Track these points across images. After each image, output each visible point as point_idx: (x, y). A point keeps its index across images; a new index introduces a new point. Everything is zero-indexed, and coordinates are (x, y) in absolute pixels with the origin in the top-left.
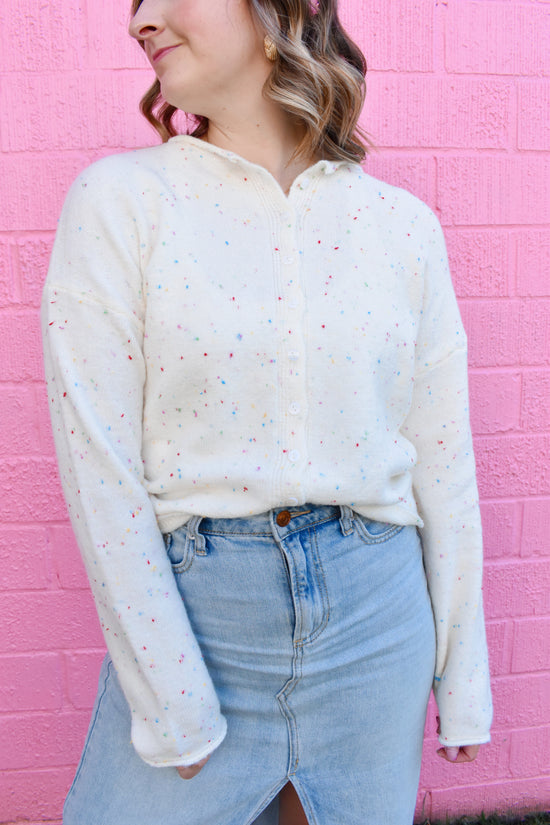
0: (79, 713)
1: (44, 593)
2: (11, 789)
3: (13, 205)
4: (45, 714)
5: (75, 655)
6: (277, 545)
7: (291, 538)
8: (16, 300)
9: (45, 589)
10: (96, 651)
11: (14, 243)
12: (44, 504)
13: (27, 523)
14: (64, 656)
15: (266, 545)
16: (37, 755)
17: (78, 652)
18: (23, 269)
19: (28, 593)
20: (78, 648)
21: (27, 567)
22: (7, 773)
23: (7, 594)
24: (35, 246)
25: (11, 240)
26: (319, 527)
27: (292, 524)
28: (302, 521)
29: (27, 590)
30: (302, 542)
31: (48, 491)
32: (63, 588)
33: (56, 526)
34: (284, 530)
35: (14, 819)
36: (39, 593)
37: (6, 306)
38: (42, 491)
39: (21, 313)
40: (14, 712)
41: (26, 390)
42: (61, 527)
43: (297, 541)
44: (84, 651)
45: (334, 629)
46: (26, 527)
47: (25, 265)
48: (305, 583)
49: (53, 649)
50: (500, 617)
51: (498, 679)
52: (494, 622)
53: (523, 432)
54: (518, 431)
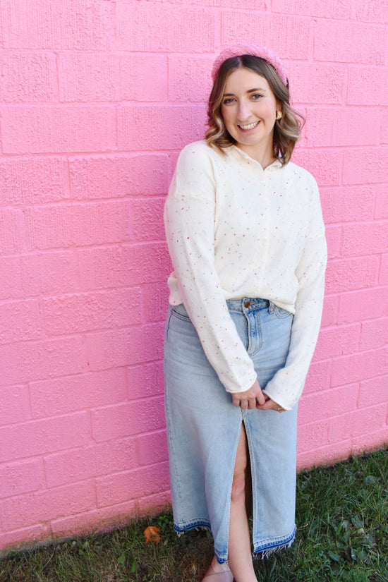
0: (98, 445)
1: (80, 375)
2: (54, 499)
3: (66, 137)
4: (77, 449)
5: (98, 410)
6: (244, 315)
7: (249, 313)
8: (67, 196)
9: (80, 373)
10: (111, 406)
11: (66, 160)
12: (82, 322)
13: (70, 334)
14: (91, 413)
15: (239, 314)
16: (72, 475)
17: (99, 408)
18: (72, 177)
19: (73, 376)
20: (100, 406)
21: (69, 361)
22: (51, 490)
23: (56, 379)
24: (80, 163)
25: (64, 158)
26: (261, 309)
27: (250, 307)
28: (254, 306)
29: (69, 375)
30: (254, 314)
31: (84, 313)
32: (91, 371)
33: (88, 334)
34: (247, 309)
35: (55, 517)
36: (77, 376)
37: (60, 200)
38: (80, 313)
39: (69, 205)
40: (59, 451)
41: (71, 252)
42: (91, 334)
43: (252, 314)
44: (103, 407)
45: (263, 352)
46: (70, 337)
47: (73, 174)
48: (254, 331)
49: (83, 409)
50: (326, 358)
51: (324, 391)
52: (324, 361)
53: (342, 258)
54: (340, 258)
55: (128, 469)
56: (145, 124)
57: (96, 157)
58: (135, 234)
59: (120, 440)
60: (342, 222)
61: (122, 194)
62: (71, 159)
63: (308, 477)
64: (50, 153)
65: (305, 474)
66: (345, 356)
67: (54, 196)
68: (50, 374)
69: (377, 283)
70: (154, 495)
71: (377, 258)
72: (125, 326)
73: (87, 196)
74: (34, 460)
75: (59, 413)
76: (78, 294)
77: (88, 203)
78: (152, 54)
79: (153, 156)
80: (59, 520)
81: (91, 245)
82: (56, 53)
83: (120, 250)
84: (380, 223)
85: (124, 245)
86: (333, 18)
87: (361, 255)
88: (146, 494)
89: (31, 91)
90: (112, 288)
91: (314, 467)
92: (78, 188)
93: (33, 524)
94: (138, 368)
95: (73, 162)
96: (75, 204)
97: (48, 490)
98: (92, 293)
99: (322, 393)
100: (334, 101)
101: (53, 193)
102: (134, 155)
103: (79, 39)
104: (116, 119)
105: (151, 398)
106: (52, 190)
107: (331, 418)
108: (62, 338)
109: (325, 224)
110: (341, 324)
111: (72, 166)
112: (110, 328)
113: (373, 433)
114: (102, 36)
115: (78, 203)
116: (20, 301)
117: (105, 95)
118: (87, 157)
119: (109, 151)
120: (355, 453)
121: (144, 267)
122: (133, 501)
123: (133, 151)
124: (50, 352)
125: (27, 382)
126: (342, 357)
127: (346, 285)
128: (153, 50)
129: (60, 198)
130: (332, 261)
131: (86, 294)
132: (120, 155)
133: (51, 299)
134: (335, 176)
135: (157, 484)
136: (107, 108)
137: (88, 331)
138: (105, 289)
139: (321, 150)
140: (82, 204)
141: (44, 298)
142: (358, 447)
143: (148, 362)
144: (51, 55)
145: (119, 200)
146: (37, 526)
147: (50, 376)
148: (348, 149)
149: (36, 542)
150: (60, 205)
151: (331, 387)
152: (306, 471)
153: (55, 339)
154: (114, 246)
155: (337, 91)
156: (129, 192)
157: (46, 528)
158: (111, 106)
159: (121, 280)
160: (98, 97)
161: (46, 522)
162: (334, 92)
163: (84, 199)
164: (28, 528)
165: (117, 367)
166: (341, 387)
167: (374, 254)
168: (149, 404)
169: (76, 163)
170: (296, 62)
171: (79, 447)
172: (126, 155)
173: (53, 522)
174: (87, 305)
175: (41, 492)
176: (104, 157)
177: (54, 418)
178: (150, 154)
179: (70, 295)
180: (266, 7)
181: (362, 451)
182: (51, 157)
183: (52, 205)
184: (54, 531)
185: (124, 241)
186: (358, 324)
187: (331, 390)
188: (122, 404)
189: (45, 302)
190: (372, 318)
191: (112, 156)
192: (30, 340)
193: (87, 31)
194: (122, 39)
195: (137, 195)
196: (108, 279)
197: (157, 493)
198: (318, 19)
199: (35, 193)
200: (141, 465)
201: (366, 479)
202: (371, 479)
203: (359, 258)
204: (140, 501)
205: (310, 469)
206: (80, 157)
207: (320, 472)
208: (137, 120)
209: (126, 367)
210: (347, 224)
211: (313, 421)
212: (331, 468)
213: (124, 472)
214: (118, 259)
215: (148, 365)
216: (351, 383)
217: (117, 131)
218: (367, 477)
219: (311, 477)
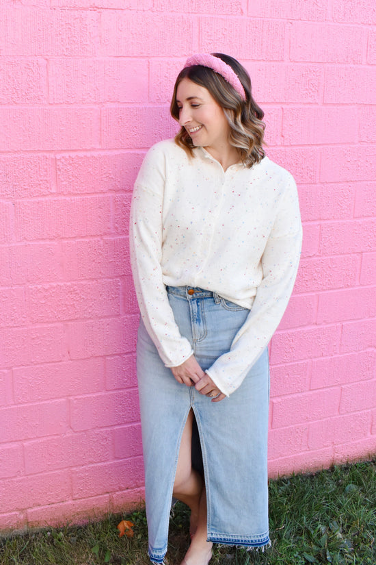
0: (76, 434)
1: (60, 363)
2: (31, 486)
3: (54, 136)
4: (55, 437)
5: (76, 399)
6: (188, 301)
7: (193, 300)
8: (53, 190)
9: (60, 361)
10: (88, 396)
11: (54, 157)
12: (64, 311)
13: (53, 322)
14: (69, 401)
16: (49, 463)
18: (59, 173)
19: (53, 364)
20: (78, 395)
21: (51, 348)
22: (29, 477)
23: (38, 366)
24: (66, 160)
25: (52, 156)
26: (206, 298)
27: (194, 295)
28: (198, 294)
29: (50, 362)
31: (67, 302)
32: (71, 360)
33: (69, 323)
34: (191, 296)
35: (31, 506)
36: (57, 363)
37: (47, 195)
38: (63, 302)
39: (55, 199)
40: (37, 437)
41: (56, 244)
42: (73, 323)
44: (80, 397)
45: (209, 340)
46: (53, 325)
47: (60, 170)
48: (196, 317)
49: (64, 397)
50: (305, 359)
51: (303, 394)
52: (302, 362)
53: (320, 256)
54: (318, 256)
55: (104, 462)
56: (127, 124)
57: (81, 154)
58: (116, 228)
59: (97, 431)
60: (320, 219)
61: (105, 190)
62: (58, 156)
63: (287, 483)
64: (39, 151)
65: (284, 480)
66: (324, 358)
67: (42, 190)
68: (33, 360)
69: (357, 283)
70: (129, 490)
71: (358, 257)
72: (105, 317)
73: (72, 191)
74: (14, 445)
75: (39, 400)
76: (62, 284)
77: (73, 198)
78: (134, 59)
79: (135, 154)
80: (36, 509)
81: (74, 237)
82: (47, 60)
83: (102, 243)
84: (360, 221)
85: (105, 238)
86: (309, 20)
87: (341, 254)
88: (121, 489)
89: (24, 94)
90: (93, 279)
91: (293, 474)
92: (64, 183)
93: (10, 511)
94: (117, 359)
95: (60, 159)
96: (61, 198)
97: (25, 477)
98: (74, 283)
99: (300, 395)
100: (310, 100)
101: (41, 188)
102: (116, 152)
103: (67, 46)
104: (101, 119)
105: (128, 390)
106: (40, 185)
107: (310, 422)
108: (45, 326)
109: (302, 221)
110: (320, 324)
111: (59, 163)
112: (90, 318)
113: (357, 442)
114: (88, 42)
115: (63, 198)
116: (7, 288)
117: (90, 96)
118: (73, 155)
119: (93, 149)
120: (338, 462)
121: (125, 260)
122: (108, 495)
123: (116, 149)
124: (33, 339)
125: (10, 368)
126: (322, 358)
127: (325, 284)
128: (135, 55)
129: (48, 193)
130: (310, 259)
131: (68, 284)
132: (103, 153)
133: (36, 288)
134: (312, 174)
135: (132, 480)
136: (92, 109)
137: (70, 320)
138: (87, 279)
139: (298, 148)
140: (68, 199)
141: (30, 287)
142: (341, 456)
143: (126, 353)
144: (42, 61)
145: (101, 195)
146: (14, 513)
147: (32, 362)
148: (325, 147)
149: (12, 530)
150: (47, 199)
151: (310, 390)
152: (285, 478)
153: (38, 326)
154: (96, 239)
155: (314, 89)
156: (111, 187)
157: (22, 516)
158: (96, 107)
159: (102, 272)
160: (84, 99)
161: (22, 510)
162: (310, 91)
163: (70, 194)
164: (5, 515)
165: (96, 357)
166: (321, 390)
167: (354, 253)
168: (126, 396)
169: (63, 160)
170: (272, 63)
171: (57, 435)
172: (109, 153)
173: (29, 511)
174: (69, 294)
175: (19, 478)
176: (88, 154)
177: (34, 404)
178: (132, 152)
179: (54, 284)
180: (242, 12)
181: (344, 460)
182: (40, 154)
183: (40, 199)
184: (30, 520)
185: (105, 234)
186: (338, 324)
187: (311, 393)
188: (100, 394)
189: (31, 291)
190: (354, 320)
191: (95, 154)
192: (16, 327)
193: (74, 39)
194: (106, 45)
195: (118, 191)
196: (90, 270)
197: (132, 488)
198: (293, 22)
199: (26, 187)
200: (116, 458)
201: (347, 488)
202: (352, 487)
203: (339, 256)
204: (114, 496)
205: (289, 476)
206: (66, 155)
207: (300, 479)
208: (120, 120)
209: (104, 357)
210: (326, 222)
211: (292, 424)
212: (312, 476)
213: (99, 464)
214: (100, 251)
215: (126, 356)
216: (332, 386)
217: (100, 130)
218: (349, 485)
219: (289, 483)
